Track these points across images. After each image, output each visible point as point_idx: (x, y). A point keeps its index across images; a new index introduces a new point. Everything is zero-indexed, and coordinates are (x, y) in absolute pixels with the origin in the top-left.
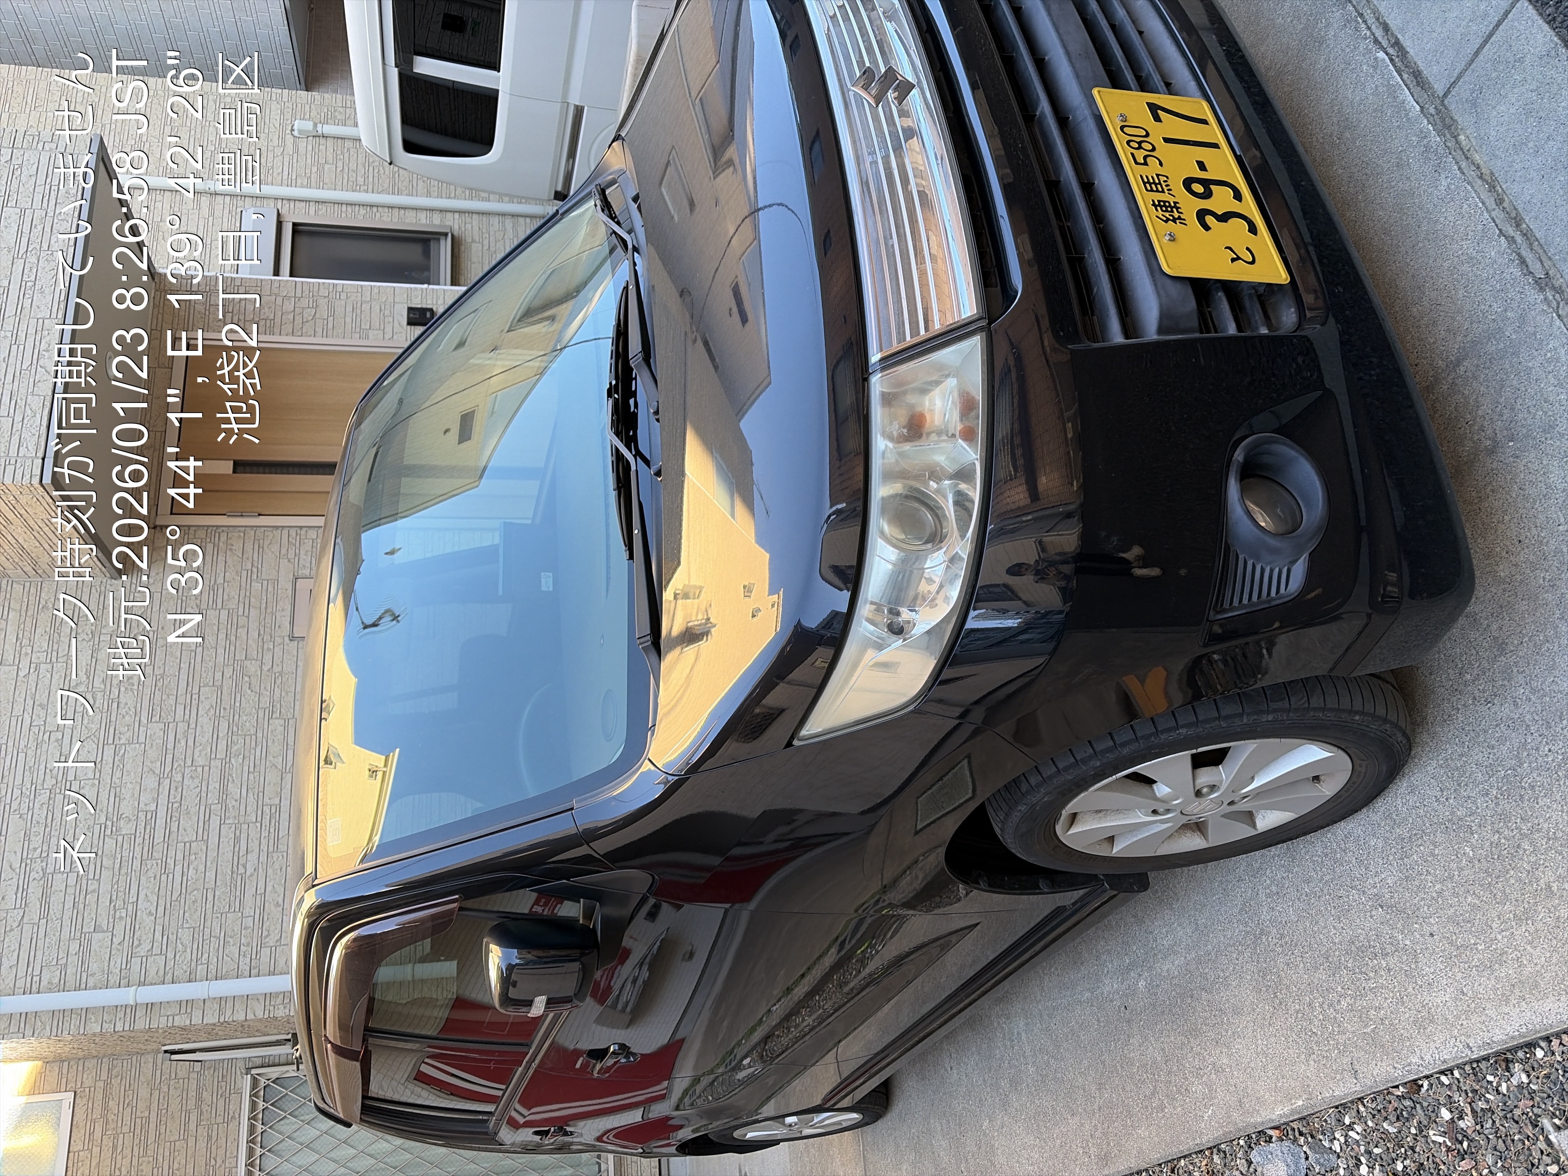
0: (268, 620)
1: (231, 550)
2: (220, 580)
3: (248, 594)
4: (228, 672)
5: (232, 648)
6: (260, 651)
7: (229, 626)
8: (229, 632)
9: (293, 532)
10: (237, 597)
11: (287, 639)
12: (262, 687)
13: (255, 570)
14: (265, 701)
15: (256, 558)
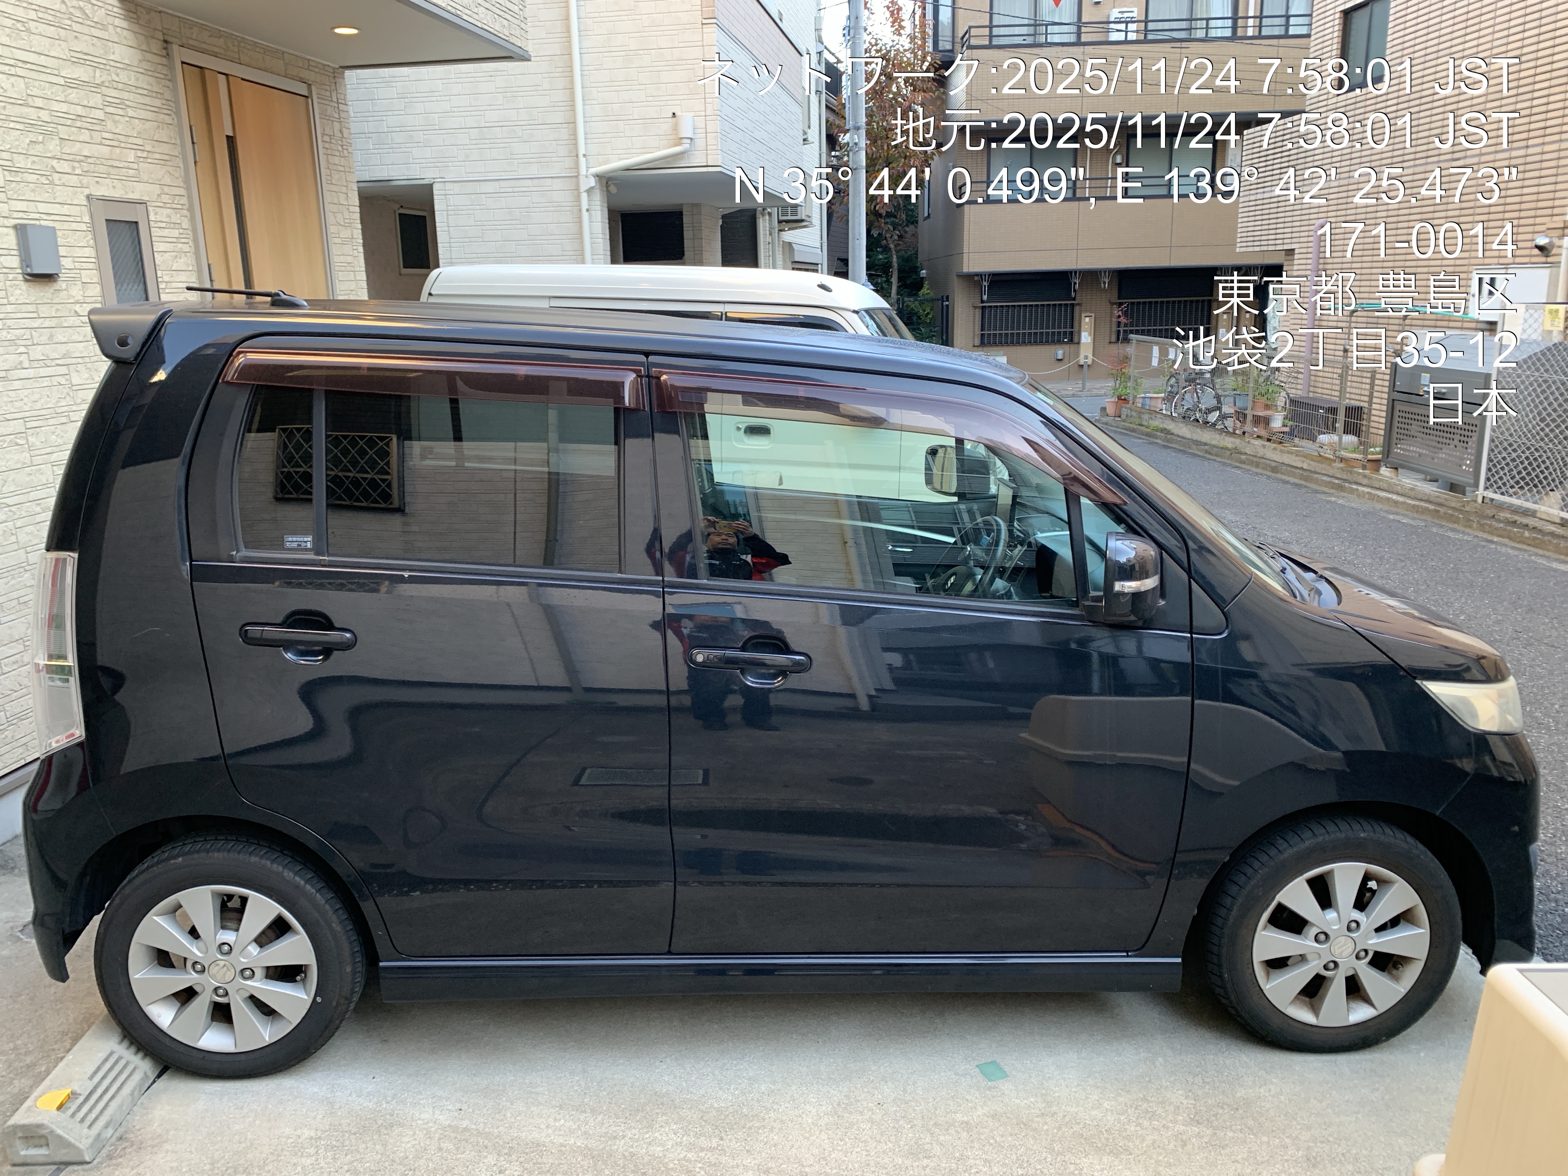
0: (103, 169)
1: (159, 127)
2: (131, 113)
3: (123, 145)
4: (44, 115)
5: (69, 122)
6: (71, 157)
7: (90, 120)
8: (84, 119)
9: (184, 200)
10: (117, 131)
11: (87, 192)
12: (35, 159)
13: (145, 155)
14: (21, 162)
15: (158, 156)
